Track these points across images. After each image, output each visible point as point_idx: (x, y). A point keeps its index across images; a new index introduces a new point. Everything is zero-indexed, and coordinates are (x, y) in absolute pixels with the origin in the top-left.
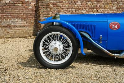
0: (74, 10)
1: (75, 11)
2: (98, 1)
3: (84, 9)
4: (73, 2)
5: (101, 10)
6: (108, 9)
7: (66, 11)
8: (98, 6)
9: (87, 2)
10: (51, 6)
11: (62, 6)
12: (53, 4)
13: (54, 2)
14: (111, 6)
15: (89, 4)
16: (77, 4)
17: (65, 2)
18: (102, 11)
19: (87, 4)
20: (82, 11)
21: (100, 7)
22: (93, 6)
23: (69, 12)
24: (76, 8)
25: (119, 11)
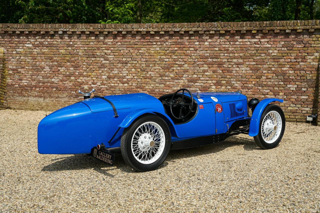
0: (40, 78)
1: (42, 79)
2: (76, 67)
3: (56, 78)
4: (39, 67)
5: (81, 80)
6: (94, 78)
7: (30, 79)
8: (77, 74)
9: (59, 68)
10: (11, 72)
11: (24, 72)
12: (13, 70)
13: (14, 68)
14: (98, 74)
15: (62, 71)
16: (45, 70)
17: (27, 67)
18: (83, 80)
19: (59, 70)
20: (53, 80)
21: (81, 75)
22: (68, 73)
23: (35, 80)
24: (43, 75)
25: (113, 82)
